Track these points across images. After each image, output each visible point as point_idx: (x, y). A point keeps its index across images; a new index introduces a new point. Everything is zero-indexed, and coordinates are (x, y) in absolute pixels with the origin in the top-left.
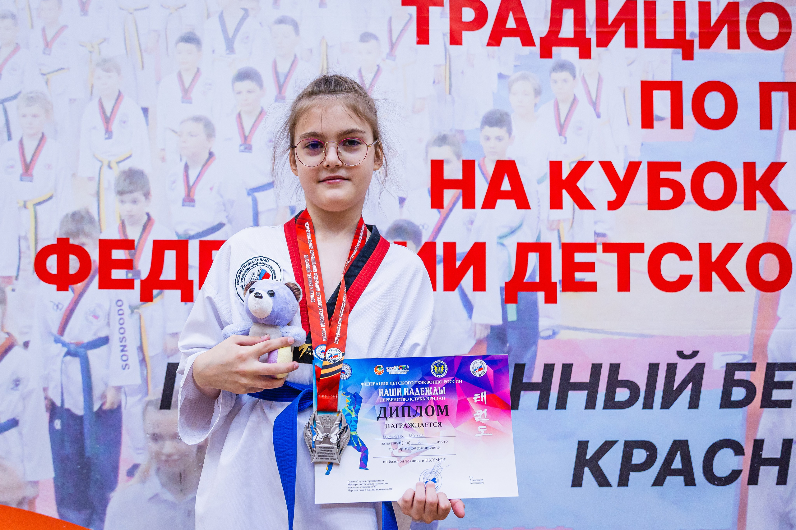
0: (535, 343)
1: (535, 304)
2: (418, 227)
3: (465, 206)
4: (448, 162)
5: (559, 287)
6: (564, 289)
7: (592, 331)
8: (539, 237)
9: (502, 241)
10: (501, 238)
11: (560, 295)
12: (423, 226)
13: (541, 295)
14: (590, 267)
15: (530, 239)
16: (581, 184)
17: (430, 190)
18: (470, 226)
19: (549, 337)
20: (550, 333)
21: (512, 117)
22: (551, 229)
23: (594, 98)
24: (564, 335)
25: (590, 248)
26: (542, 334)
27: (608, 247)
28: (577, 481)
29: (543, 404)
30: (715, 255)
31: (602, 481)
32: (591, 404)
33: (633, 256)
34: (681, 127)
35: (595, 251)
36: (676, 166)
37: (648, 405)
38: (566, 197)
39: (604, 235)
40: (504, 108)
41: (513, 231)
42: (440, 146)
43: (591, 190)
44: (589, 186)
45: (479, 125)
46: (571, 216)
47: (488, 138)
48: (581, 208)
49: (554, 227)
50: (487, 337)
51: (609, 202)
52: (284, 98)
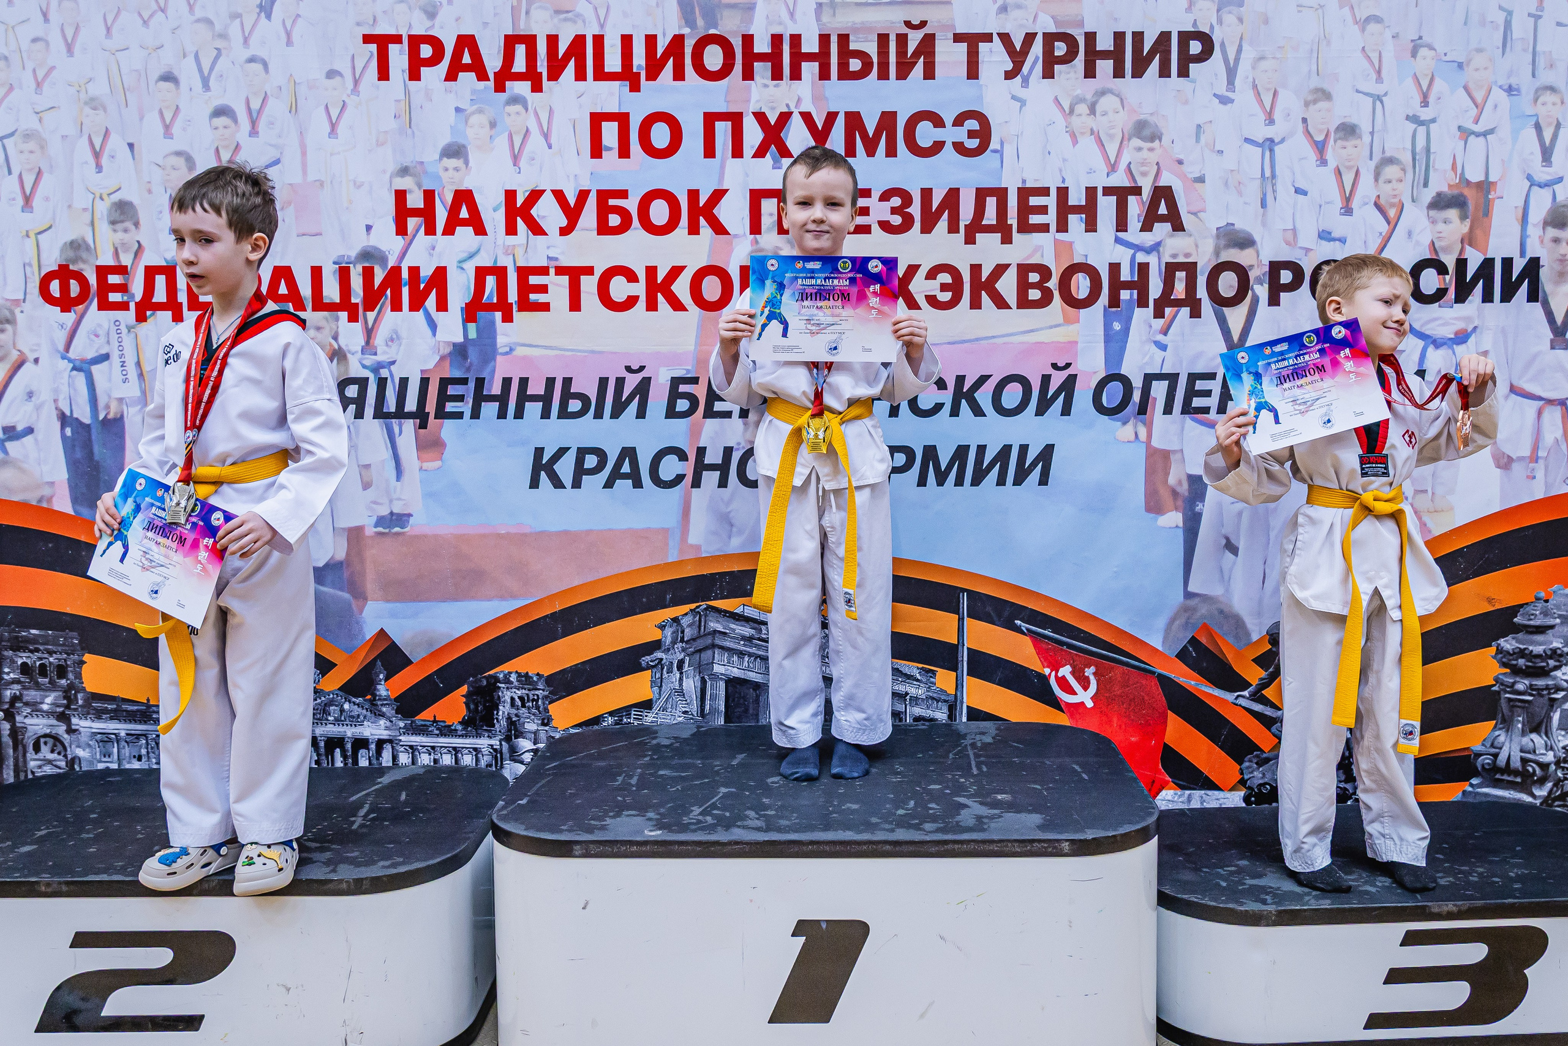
0: (495, 359)
1: (493, 323)
2: (385, 252)
3: (427, 233)
4: (411, 192)
5: (515, 308)
6: (520, 310)
7: (546, 347)
8: (496, 261)
9: (460, 265)
10: (460, 262)
11: (516, 315)
12: (389, 252)
13: (498, 315)
14: (543, 289)
15: (488, 263)
16: (534, 212)
17: (395, 218)
18: (432, 252)
19: (507, 353)
20: (507, 349)
21: (468, 149)
22: (506, 254)
23: (546, 131)
24: (520, 351)
25: (543, 271)
26: (500, 351)
27: (560, 271)
28: (534, 484)
29: (502, 414)
30: (660, 278)
31: (558, 484)
32: (546, 414)
33: (584, 279)
34: (629, 157)
35: (548, 274)
36: (623, 194)
37: (599, 415)
38: (521, 224)
39: (556, 259)
40: (461, 141)
41: (471, 256)
42: (402, 177)
43: (544, 217)
44: (542, 214)
45: (437, 157)
46: (525, 242)
47: (447, 170)
48: (535, 234)
49: (509, 252)
50: (450, 354)
51: (561, 228)
52: (257, 133)
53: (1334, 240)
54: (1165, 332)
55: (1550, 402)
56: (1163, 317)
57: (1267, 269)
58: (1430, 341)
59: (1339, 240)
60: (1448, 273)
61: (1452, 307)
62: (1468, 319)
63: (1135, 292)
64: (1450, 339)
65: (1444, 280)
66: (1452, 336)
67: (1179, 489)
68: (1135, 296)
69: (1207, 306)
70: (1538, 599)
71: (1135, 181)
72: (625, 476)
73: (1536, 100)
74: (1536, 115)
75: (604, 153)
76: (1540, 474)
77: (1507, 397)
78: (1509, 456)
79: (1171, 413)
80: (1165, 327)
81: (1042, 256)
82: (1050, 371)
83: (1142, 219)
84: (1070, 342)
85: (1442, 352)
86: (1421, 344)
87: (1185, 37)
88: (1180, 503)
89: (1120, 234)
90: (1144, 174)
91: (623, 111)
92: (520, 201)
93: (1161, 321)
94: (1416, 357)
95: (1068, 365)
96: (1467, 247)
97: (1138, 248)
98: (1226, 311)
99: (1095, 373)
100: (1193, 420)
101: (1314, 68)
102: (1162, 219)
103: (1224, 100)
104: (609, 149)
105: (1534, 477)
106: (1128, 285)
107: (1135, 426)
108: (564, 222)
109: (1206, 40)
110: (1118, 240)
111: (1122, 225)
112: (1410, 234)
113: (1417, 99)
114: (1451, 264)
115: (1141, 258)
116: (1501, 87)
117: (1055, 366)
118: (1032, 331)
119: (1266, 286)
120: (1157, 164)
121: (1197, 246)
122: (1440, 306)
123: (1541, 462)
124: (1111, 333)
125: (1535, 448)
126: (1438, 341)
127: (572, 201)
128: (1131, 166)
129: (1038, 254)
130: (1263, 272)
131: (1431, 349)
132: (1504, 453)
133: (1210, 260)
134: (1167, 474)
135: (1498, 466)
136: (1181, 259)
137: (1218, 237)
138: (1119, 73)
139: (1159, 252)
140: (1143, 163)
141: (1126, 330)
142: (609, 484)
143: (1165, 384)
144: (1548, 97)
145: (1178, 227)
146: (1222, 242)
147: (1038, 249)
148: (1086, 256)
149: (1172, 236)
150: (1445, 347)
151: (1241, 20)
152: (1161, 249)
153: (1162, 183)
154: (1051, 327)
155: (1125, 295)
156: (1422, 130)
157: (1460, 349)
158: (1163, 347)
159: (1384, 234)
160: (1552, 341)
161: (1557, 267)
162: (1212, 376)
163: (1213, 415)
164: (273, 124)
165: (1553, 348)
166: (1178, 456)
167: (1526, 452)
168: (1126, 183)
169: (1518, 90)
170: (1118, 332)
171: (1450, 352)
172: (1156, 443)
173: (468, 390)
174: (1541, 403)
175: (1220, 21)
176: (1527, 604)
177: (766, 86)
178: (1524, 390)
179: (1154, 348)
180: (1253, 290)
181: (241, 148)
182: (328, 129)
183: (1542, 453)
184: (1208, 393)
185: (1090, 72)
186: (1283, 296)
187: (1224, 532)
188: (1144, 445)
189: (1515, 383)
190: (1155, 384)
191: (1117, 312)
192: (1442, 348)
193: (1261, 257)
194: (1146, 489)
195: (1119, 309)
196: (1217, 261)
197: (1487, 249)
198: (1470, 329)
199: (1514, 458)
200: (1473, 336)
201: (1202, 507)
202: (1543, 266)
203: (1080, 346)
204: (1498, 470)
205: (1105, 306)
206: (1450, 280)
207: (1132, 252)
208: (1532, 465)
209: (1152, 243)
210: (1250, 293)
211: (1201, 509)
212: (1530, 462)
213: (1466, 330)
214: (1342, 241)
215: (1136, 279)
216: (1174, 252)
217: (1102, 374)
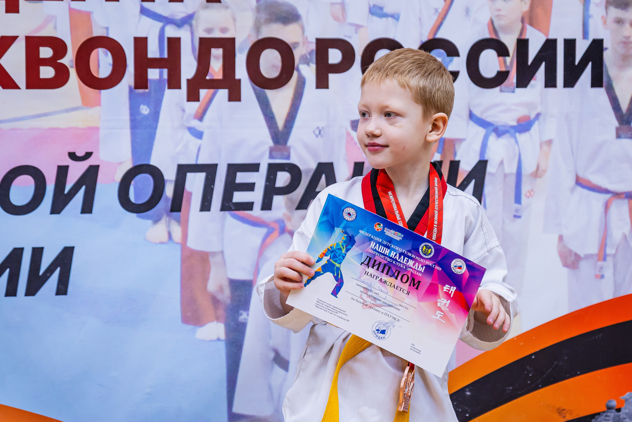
53: (386, 16)
54: (200, 117)
55: (617, 195)
56: (198, 100)
57: (313, 47)
58: (491, 128)
59: (392, 16)
60: (508, 55)
61: (513, 92)
62: (530, 106)
63: (165, 71)
64: (513, 127)
65: (505, 62)
66: (514, 123)
67: (220, 297)
68: (165, 76)
69: (247, 88)
70: (609, 408)
76: (608, 273)
77: (572, 190)
78: (576, 254)
79: (209, 210)
80: (201, 111)
81: (55, 28)
82: (68, 161)
84: (90, 128)
85: (504, 141)
86: (482, 131)
88: (221, 312)
89: (146, 4)
93: (195, 105)
94: (477, 146)
95: (88, 155)
96: (529, 28)
97: (167, 21)
98: (270, 93)
99: (120, 163)
100: (234, 217)
105: (602, 277)
106: (157, 63)
107: (168, 226)
110: (144, 11)
112: (467, 11)
114: (512, 47)
117: (73, 156)
118: (45, 115)
119: (313, 66)
121: (234, 20)
122: (501, 91)
123: (609, 259)
124: (138, 117)
125: (603, 245)
126: (501, 129)
129: (51, 26)
130: (309, 50)
131: (492, 138)
132: (571, 251)
133: (249, 36)
134: (206, 279)
135: (566, 265)
136: (217, 34)
137: (258, 9)
139: (191, 26)
141: (155, 115)
143: (201, 177)
146: (263, 16)
147: (50, 19)
148: (107, 29)
149: (206, 8)
150: (507, 135)
152: (194, 22)
154: (67, 111)
155: (153, 74)
157: (522, 138)
158: (199, 135)
159: (440, 10)
160: (617, 130)
161: (621, 50)
162: (254, 168)
163: (257, 212)
165: (618, 136)
166: (218, 258)
167: (594, 249)
170: (146, 117)
171: (513, 141)
172: (192, 244)
174: (608, 196)
176: (598, 414)
178: (589, 182)
179: (188, 136)
180: (298, 70)
183: (610, 251)
184: (250, 187)
186: (333, 78)
187: (272, 343)
188: (179, 247)
189: (581, 175)
190: (190, 176)
191: (144, 93)
192: (504, 137)
193: (306, 34)
194: (182, 297)
195: (147, 90)
196: (257, 37)
197: (548, 30)
198: (533, 116)
199: (582, 255)
200: (536, 123)
201: (246, 317)
202: (606, 49)
203: (102, 132)
204: (566, 270)
205: (130, 87)
206: (511, 62)
207: (160, 25)
208: (600, 263)
209: (183, 15)
210: (295, 74)
211: (245, 319)
212: (598, 260)
213: (529, 117)
214: (395, 17)
215: (166, 56)
216: (209, 26)
217: (128, 165)
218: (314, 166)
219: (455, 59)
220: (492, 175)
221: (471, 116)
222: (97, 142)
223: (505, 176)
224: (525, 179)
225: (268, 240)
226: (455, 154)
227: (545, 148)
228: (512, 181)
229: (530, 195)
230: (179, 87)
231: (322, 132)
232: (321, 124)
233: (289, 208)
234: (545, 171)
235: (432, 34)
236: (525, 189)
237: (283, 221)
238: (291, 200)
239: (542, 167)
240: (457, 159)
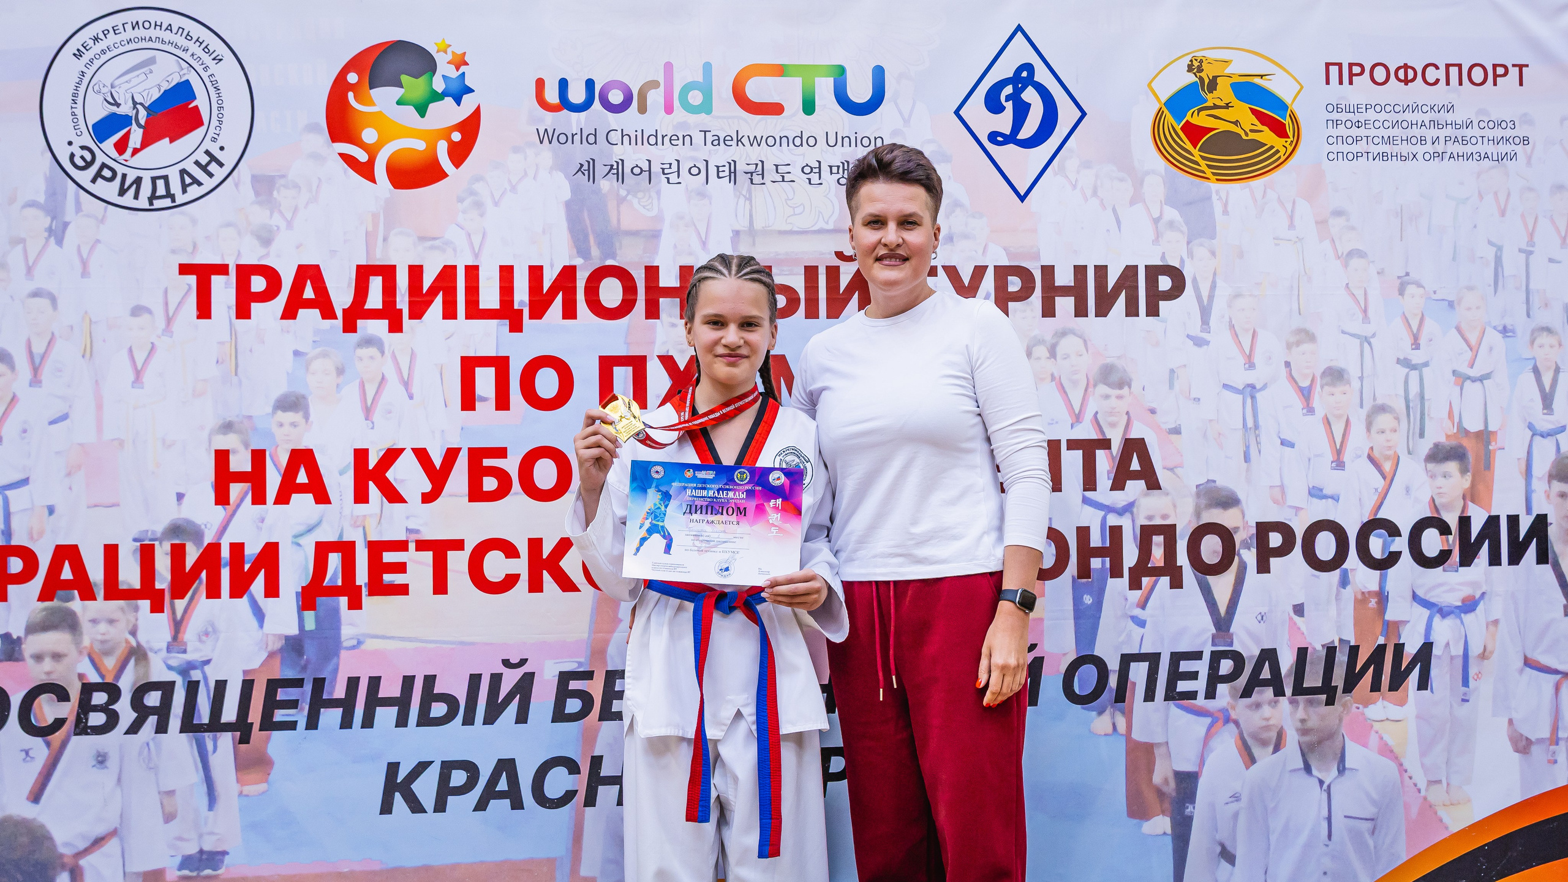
0: (337, 654)
1: (336, 611)
2: (200, 526)
3: (254, 502)
4: (235, 452)
5: (364, 591)
6: (371, 593)
7: (403, 639)
8: (341, 535)
9: (296, 540)
10: (296, 536)
11: (366, 600)
12: (205, 525)
13: (344, 601)
14: (401, 568)
15: (331, 537)
16: (390, 475)
17: (214, 484)
18: (260, 524)
19: (353, 647)
20: (355, 642)
21: (309, 401)
22: (355, 526)
23: (406, 379)
24: (370, 645)
25: (402, 546)
26: (345, 644)
27: (422, 545)
28: (386, 808)
29: (346, 723)
30: (546, 551)
31: (416, 806)
32: (402, 721)
33: (452, 555)
34: (508, 409)
35: (407, 550)
36: (501, 453)
37: (469, 720)
38: (373, 489)
39: (417, 531)
40: (302, 391)
41: (310, 530)
42: (225, 434)
43: (402, 481)
44: (399, 477)
45: (269, 410)
46: (379, 512)
47: (281, 425)
48: (390, 501)
49: (358, 523)
50: (281, 650)
51: (423, 494)
52: (40, 382)
54: (1143, 605)
57: (1254, 531)
58: (1435, 609)
59: (1332, 497)
60: (1451, 533)
61: (1457, 571)
62: (1474, 584)
63: (1108, 560)
64: (1457, 607)
65: (1447, 540)
66: (1459, 604)
67: (1165, 789)
68: (1108, 565)
69: (1189, 575)
71: (1103, 432)
72: (501, 795)
73: (1532, 342)
74: (1534, 358)
75: (478, 404)
76: (1561, 758)
77: (1521, 671)
78: (1527, 739)
79: (1153, 699)
80: (1142, 600)
83: (1112, 476)
85: (1449, 622)
86: (1426, 613)
87: (1153, 272)
88: (1167, 805)
89: (1089, 494)
90: (1113, 425)
91: (502, 354)
92: (372, 462)
93: (1137, 594)
94: (1421, 628)
96: (1470, 504)
97: (1109, 509)
98: (1211, 579)
99: (1064, 654)
100: (1178, 706)
101: (1295, 307)
102: (1135, 476)
103: (1199, 342)
104: (484, 399)
105: (1555, 762)
106: (1099, 552)
107: (1113, 717)
108: (427, 487)
109: (1177, 276)
110: (1086, 501)
111: (1090, 482)
112: (1408, 490)
113: (1408, 341)
114: (1453, 523)
115: (1113, 520)
116: (1495, 328)
119: (1254, 550)
120: (1127, 413)
121: (1175, 506)
122: (1444, 570)
123: (1562, 743)
124: (1081, 608)
125: (1555, 729)
126: (1445, 609)
127: (437, 461)
128: (1099, 416)
130: (1249, 535)
131: (1437, 619)
132: (1522, 735)
133: (1190, 522)
134: (1151, 771)
135: (1517, 751)
136: (1158, 521)
137: (1198, 495)
138: (1081, 311)
139: (1132, 514)
140: (1111, 413)
141: (1098, 604)
142: (481, 806)
143: (1145, 666)
144: (1544, 339)
145: (1153, 484)
146: (1203, 502)
149: (1146, 495)
150: (1452, 616)
151: (1213, 253)
152: (1135, 510)
153: (1134, 435)
155: (1096, 563)
156: (1414, 375)
157: (1468, 618)
158: (1142, 624)
159: (1379, 490)
162: (1197, 656)
163: (1201, 701)
164: (60, 371)
166: (1163, 750)
167: (1546, 733)
168: (1093, 435)
169: (1513, 331)
170: (1089, 607)
171: (1458, 621)
172: (1136, 735)
173: (303, 694)
174: (1559, 677)
175: (1191, 254)
177: (674, 325)
178: (1538, 662)
179: (1131, 625)
180: (1239, 555)
181: (18, 401)
182: (131, 377)
184: (1193, 676)
185: (1049, 311)
186: (1274, 562)
187: (1218, 837)
188: (1123, 740)
189: (1529, 656)
190: (1133, 666)
191: (1088, 582)
192: (1449, 617)
193: (1246, 518)
194: (1127, 790)
195: (1090, 580)
196: (1198, 523)
197: (1490, 506)
198: (1477, 596)
199: (1533, 740)
200: (1482, 602)
201: (1192, 810)
202: (1551, 524)
203: (1046, 623)
204: (1517, 754)
205: (1073, 577)
206: (1454, 541)
207: (1103, 513)
208: (1552, 748)
209: (1125, 503)
210: (1236, 558)
211: (1192, 812)
212: (1551, 745)
213: (1474, 597)
214: (1335, 498)
215: (1108, 545)
216: (1150, 513)
217: (1072, 656)
218: (1257, 653)
219: (1397, 539)
220: (1439, 657)
221: (1415, 597)
222: (1042, 632)
223: (1452, 658)
224: (1471, 661)
225: (1213, 730)
226: (1399, 637)
227: (1491, 628)
228: (1459, 663)
229: (1478, 677)
230: (1122, 576)
231: (1264, 618)
232: (1263, 610)
233: (1233, 696)
234: (1492, 653)
235: (1373, 514)
236: (1472, 671)
237: (1227, 710)
238: (1234, 689)
239: (1489, 648)
240: (1401, 642)
